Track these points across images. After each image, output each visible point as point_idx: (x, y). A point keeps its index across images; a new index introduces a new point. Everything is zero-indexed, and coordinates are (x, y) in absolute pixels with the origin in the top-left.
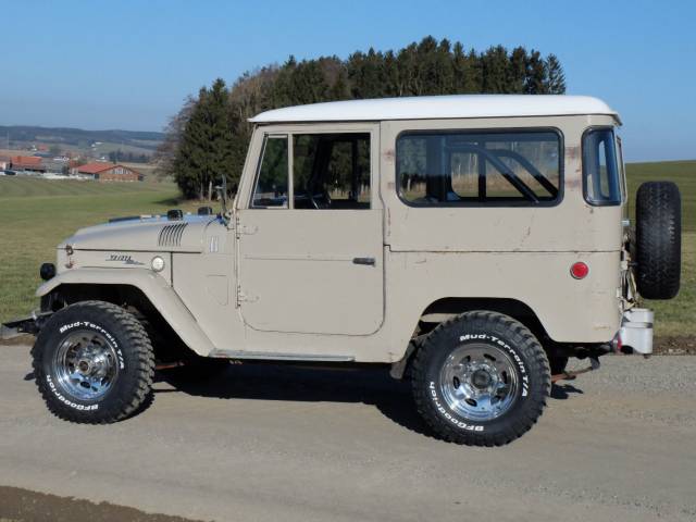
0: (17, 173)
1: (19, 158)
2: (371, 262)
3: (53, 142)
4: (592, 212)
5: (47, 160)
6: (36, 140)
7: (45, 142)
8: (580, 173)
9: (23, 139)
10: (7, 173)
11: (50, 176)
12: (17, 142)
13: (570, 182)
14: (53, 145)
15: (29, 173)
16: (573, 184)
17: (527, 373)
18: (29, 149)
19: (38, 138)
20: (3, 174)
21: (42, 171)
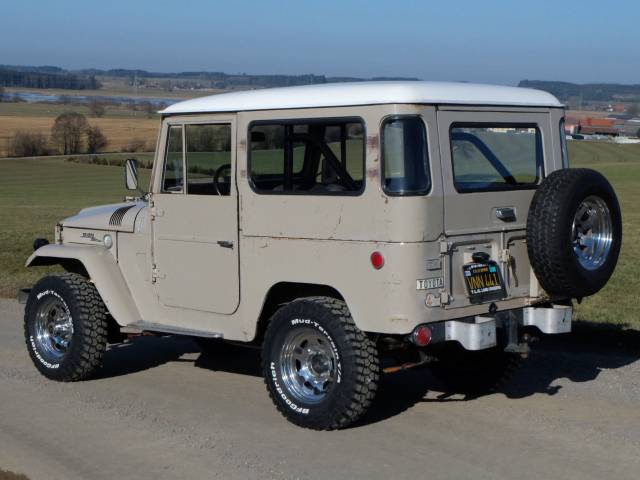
0: (586, 137)
1: (589, 121)
2: (231, 246)
3: (632, 101)
4: (387, 202)
5: (621, 121)
6: (613, 99)
7: (622, 101)
8: (379, 162)
9: (599, 98)
10: (574, 137)
11: (624, 140)
12: (590, 102)
13: (370, 172)
14: (631, 105)
15: (599, 137)
16: (374, 173)
17: (340, 360)
18: (604, 110)
19: (616, 96)
20: (571, 138)
21: (614, 135)
